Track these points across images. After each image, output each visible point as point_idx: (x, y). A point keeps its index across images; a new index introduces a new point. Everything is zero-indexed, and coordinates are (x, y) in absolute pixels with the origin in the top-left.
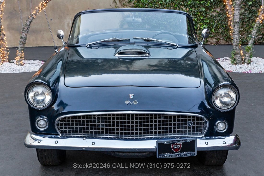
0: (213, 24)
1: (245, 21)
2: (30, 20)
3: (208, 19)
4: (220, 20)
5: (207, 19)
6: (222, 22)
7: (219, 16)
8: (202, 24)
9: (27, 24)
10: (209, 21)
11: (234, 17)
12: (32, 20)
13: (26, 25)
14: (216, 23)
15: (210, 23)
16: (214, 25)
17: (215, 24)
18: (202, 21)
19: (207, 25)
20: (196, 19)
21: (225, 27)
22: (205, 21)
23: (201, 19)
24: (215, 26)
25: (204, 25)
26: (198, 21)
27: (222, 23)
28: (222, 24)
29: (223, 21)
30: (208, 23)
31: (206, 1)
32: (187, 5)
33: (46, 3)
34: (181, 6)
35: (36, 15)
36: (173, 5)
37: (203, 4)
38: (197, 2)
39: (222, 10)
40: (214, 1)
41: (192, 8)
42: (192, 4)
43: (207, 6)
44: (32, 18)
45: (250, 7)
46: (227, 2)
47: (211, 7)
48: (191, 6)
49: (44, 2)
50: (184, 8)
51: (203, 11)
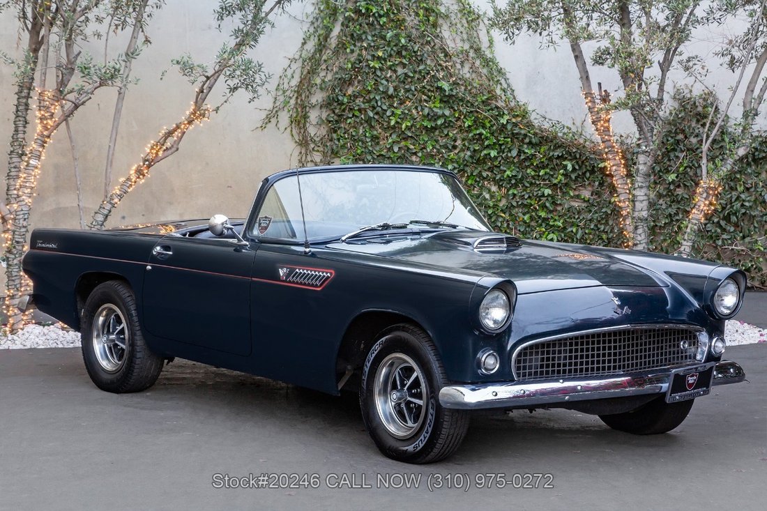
0: (574, 230)
1: (658, 224)
2: (106, 212)
3: (559, 216)
4: (591, 220)
5: (557, 218)
6: (599, 226)
7: (590, 211)
8: (544, 229)
9: (96, 221)
10: (563, 223)
11: (634, 206)
12: (110, 211)
13: (94, 223)
14: (582, 229)
15: (565, 228)
16: (576, 234)
17: (580, 231)
18: (543, 222)
19: (556, 232)
20: (526, 217)
21: (606, 241)
22: (551, 223)
23: (540, 217)
24: (578, 236)
25: (549, 234)
26: (533, 224)
27: (599, 229)
28: (597, 233)
29: (601, 224)
30: (559, 227)
31: (552, 169)
32: (501, 180)
33: (149, 167)
34: (486, 183)
35: (121, 197)
36: (464, 179)
37: (546, 177)
38: (529, 171)
39: (596, 194)
40: (574, 170)
41: (515, 186)
42: (516, 176)
43: (555, 181)
44: (110, 206)
45: (672, 187)
46: (614, 168)
47: (566, 184)
48: (513, 182)
49: (142, 164)
50: (494, 188)
51: (546, 195)
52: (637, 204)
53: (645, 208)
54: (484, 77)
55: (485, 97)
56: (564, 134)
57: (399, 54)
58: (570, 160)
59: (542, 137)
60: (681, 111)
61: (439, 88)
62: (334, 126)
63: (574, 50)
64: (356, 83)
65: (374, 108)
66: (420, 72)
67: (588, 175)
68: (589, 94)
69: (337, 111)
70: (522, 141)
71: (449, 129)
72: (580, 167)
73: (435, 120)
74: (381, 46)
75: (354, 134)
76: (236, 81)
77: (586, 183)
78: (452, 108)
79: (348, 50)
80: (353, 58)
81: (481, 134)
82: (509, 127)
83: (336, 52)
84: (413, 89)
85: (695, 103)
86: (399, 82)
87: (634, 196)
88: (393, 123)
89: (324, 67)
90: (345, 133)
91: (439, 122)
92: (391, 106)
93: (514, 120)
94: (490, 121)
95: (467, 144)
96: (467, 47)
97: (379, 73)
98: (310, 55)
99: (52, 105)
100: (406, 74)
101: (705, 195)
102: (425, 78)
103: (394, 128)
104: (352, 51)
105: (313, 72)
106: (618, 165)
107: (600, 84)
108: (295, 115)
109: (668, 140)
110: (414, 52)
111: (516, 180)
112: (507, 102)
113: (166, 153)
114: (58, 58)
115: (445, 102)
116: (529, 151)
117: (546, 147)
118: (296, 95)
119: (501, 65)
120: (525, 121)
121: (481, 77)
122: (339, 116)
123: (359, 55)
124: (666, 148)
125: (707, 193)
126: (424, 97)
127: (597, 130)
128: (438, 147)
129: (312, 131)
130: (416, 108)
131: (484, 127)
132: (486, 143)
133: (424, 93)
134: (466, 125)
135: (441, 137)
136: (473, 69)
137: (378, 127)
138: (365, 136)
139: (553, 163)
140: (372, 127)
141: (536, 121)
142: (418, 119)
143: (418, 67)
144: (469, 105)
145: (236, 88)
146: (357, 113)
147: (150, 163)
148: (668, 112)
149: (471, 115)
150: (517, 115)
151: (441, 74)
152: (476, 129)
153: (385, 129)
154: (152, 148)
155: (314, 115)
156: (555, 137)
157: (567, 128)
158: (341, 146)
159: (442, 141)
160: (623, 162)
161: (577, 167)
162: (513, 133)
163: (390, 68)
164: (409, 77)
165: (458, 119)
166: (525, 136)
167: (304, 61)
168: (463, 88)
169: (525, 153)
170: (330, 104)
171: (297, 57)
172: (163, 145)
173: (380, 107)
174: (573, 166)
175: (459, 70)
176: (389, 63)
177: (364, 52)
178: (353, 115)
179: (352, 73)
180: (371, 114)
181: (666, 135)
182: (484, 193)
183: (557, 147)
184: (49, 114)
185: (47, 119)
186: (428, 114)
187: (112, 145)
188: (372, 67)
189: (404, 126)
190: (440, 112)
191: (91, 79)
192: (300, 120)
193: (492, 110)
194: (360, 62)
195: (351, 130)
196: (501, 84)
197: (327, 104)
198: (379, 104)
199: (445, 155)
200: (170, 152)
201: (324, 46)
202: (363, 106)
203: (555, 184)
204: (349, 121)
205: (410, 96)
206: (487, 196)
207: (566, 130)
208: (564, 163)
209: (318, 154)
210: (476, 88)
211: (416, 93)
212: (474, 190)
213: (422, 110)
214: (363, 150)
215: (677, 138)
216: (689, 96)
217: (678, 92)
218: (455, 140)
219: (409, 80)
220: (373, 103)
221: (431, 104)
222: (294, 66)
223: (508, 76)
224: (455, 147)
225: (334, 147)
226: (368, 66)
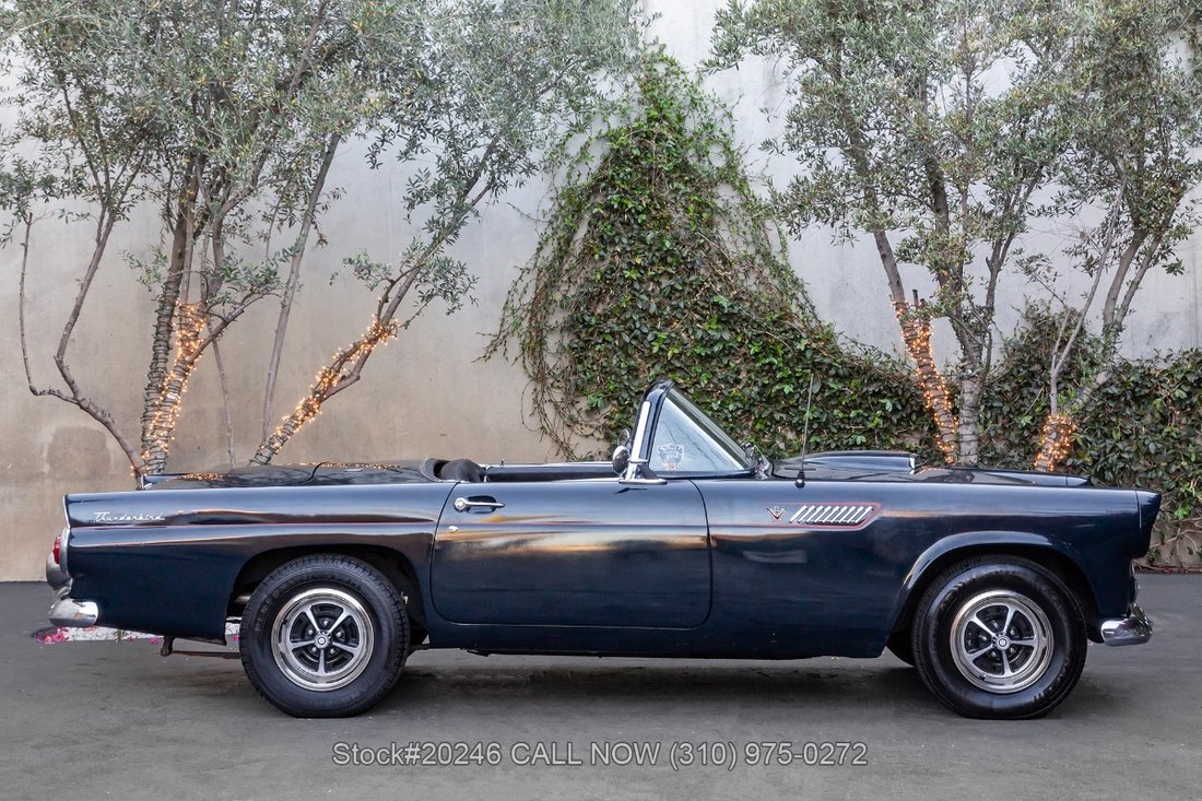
2: (264, 460)
11: (960, 450)
31: (866, 409)
32: (800, 424)
33: (320, 400)
34: (780, 428)
35: (283, 440)
36: (750, 424)
37: (859, 420)
38: (835, 412)
39: (926, 443)
40: (895, 410)
41: (818, 432)
42: (818, 418)
43: (870, 425)
44: (270, 451)
45: (1026, 434)
46: (936, 400)
47: (886, 430)
48: (815, 426)
49: (311, 397)
50: (791, 435)
51: (859, 443)
52: (963, 445)
53: (974, 451)
54: (775, 290)
55: (776, 316)
56: (881, 363)
57: (663, 260)
58: (890, 398)
59: (852, 368)
60: (1035, 334)
61: (716, 305)
62: (579, 354)
63: (880, 248)
64: (608, 300)
65: (631, 331)
66: (691, 284)
67: (914, 417)
68: (900, 305)
69: (583, 335)
70: (827, 372)
71: (730, 357)
72: (904, 407)
73: (712, 346)
74: (640, 252)
75: (605, 364)
76: (430, 286)
77: (912, 428)
78: (734, 330)
79: (596, 257)
80: (603, 266)
81: (771, 364)
82: (808, 354)
83: (581, 260)
84: (682, 306)
85: (1054, 323)
86: (664, 297)
87: (958, 434)
88: (655, 350)
89: (565, 278)
90: (592, 364)
91: (716, 349)
92: (654, 328)
93: (814, 345)
94: (784, 347)
95: (753, 377)
96: (751, 251)
97: (637, 286)
98: (547, 264)
99: (196, 322)
100: (672, 286)
101: (1054, 436)
102: (697, 292)
103: (657, 356)
104: (602, 258)
105: (551, 285)
106: (940, 397)
107: (915, 291)
108: (528, 341)
109: (1019, 372)
110: (683, 258)
111: (819, 423)
112: (805, 321)
113: (343, 383)
114: (205, 261)
115: (724, 322)
116: (836, 386)
117: (859, 381)
118: (529, 316)
119: (797, 274)
120: (830, 347)
121: (771, 289)
122: (586, 341)
123: (611, 263)
124: (1017, 383)
125: (1058, 433)
126: (697, 316)
127: (912, 351)
128: (715, 381)
129: (550, 361)
130: (687, 330)
131: (775, 355)
132: (779, 375)
133: (696, 311)
134: (752, 352)
135: (720, 368)
136: (761, 281)
137: (637, 356)
138: (619, 367)
139: (867, 402)
140: (628, 356)
141: (844, 347)
142: (689, 345)
143: (688, 277)
144: (756, 326)
145: (431, 296)
146: (609, 338)
147: (322, 395)
148: (1019, 335)
149: (758, 339)
150: (820, 339)
151: (719, 287)
152: (765, 357)
153: (646, 359)
154: (324, 376)
155: (552, 342)
156: (870, 367)
157: (886, 355)
158: (588, 380)
159: (721, 374)
160: (947, 393)
161: (899, 407)
162: (813, 363)
163: (651, 279)
164: (677, 290)
165: (741, 345)
166: (830, 366)
167: (540, 271)
168: (748, 304)
169: (830, 388)
170: (573, 326)
171: (531, 266)
172: (338, 371)
173: (639, 329)
174: (894, 405)
175: (743, 281)
176: (650, 273)
177: (617, 258)
178: (604, 341)
179: (601, 286)
180: (627, 339)
181: (1017, 366)
182: (778, 442)
183: (872, 380)
184: (192, 334)
185: (189, 340)
186: (702, 338)
187: (273, 373)
188: (628, 278)
189: (670, 354)
190: (718, 336)
191: (239, 284)
192: (534, 348)
193: (786, 332)
194: (613, 272)
195: (602, 360)
196: (797, 299)
197: (571, 326)
198: (638, 325)
199: (724, 392)
200: (348, 381)
201: (566, 252)
202: (616, 328)
203: (871, 430)
204: (598, 347)
205: (679, 316)
206: (782, 446)
207: (884, 359)
208: (883, 401)
209: (558, 391)
210: (765, 304)
211: (686, 311)
212: (763, 437)
213: (694, 333)
214: (617, 385)
215: (1033, 369)
216: (1046, 314)
217: (1032, 308)
218: (738, 372)
219: (678, 295)
220: (629, 324)
221: (706, 326)
222: (527, 278)
223: (806, 288)
224: (738, 381)
225: (579, 382)
226: (622, 276)
